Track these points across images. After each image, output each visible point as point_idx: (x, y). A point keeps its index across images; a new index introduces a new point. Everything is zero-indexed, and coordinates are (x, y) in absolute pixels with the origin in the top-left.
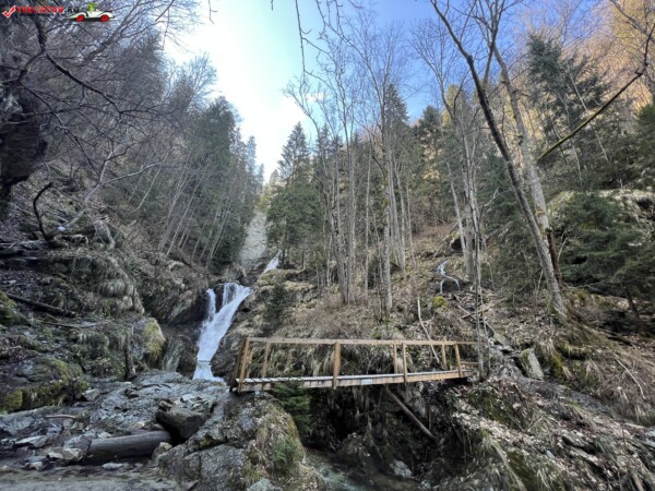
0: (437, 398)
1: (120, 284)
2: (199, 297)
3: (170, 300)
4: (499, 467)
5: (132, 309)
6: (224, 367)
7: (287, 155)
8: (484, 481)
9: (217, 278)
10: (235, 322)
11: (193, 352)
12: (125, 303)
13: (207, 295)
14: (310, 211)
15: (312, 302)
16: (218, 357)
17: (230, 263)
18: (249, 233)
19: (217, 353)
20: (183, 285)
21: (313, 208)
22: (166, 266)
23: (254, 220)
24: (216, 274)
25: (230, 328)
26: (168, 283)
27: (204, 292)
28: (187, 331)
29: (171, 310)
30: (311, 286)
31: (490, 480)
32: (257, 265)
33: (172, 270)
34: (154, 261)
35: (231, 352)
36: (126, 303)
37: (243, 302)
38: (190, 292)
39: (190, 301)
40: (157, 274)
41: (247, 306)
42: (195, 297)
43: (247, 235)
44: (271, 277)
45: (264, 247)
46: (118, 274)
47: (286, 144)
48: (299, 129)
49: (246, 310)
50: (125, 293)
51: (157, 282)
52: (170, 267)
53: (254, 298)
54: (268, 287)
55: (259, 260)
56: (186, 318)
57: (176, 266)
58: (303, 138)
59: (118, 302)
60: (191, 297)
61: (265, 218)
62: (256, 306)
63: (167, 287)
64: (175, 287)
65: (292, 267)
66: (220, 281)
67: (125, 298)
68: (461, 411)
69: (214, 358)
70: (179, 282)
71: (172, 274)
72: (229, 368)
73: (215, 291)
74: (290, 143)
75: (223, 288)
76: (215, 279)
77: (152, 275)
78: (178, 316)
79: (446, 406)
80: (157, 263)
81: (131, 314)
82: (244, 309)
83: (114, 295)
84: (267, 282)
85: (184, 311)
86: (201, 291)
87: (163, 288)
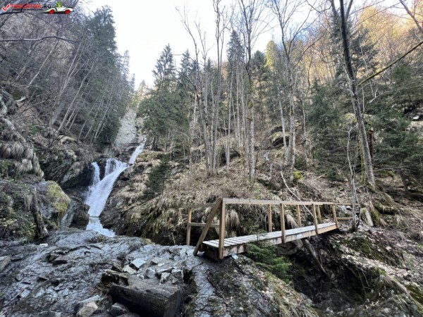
0: (323, 244)
1: (18, 146)
2: (86, 168)
3: (63, 168)
4: (404, 298)
5: (32, 172)
6: (112, 221)
7: (160, 67)
8: (394, 310)
9: (100, 155)
10: (116, 187)
11: (85, 209)
12: (24, 165)
13: (92, 167)
14: (175, 111)
15: (177, 175)
16: (105, 213)
17: (109, 144)
18: (123, 124)
19: (105, 210)
20: (75, 157)
21: (177, 109)
22: (59, 140)
23: (127, 115)
24: (99, 151)
25: (112, 192)
26: (62, 153)
27: (90, 164)
28: (75, 193)
29: (63, 176)
30: (177, 164)
31: (400, 308)
32: (128, 149)
33: (64, 143)
34: (46, 134)
35: (117, 210)
36: (26, 165)
37: (122, 174)
38: (78, 163)
39: (78, 170)
40: (50, 145)
41: (126, 176)
42: (83, 167)
43: (121, 126)
44: (146, 156)
45: (134, 136)
46: (15, 137)
47: (159, 58)
48: (168, 48)
49: (125, 179)
50: (24, 156)
51: (50, 152)
52: (62, 141)
53: (132, 170)
54: (144, 163)
55: (130, 145)
56: (74, 183)
57: (67, 140)
58: (171, 56)
59: (16, 164)
60: (79, 167)
61: (135, 115)
62: (133, 176)
63: (60, 156)
64: (67, 157)
65: (160, 150)
66: (102, 157)
67: (25, 161)
68: (347, 254)
69: (102, 215)
70: (71, 153)
71: (65, 147)
72: (116, 221)
73: (99, 164)
74: (162, 58)
75: (105, 162)
76: (98, 155)
77: (45, 145)
78: (67, 182)
79: (333, 250)
80: (49, 136)
81: (30, 176)
82: (123, 178)
83: (11, 157)
84: (142, 160)
85: (72, 178)
86: (87, 163)
87: (57, 157)
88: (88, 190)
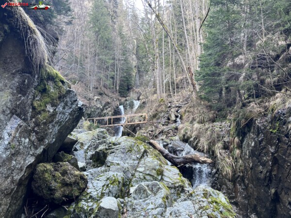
17: (132, 88)
26: (94, 107)
38: (109, 109)
39: (110, 113)
40: (90, 104)
51: (90, 107)
52: (95, 100)
57: (97, 99)
64: (98, 108)
66: (126, 100)
73: (124, 106)
76: (123, 99)
80: (90, 99)
86: (115, 108)
87: (93, 110)
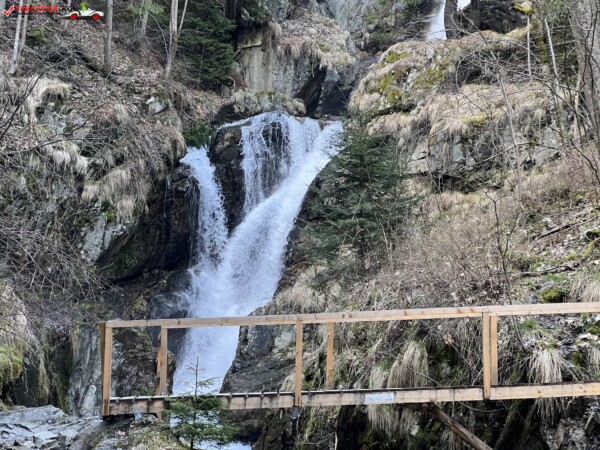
9: (217, 103)
13: (185, 175)
27: (173, 163)
33: (40, 111)
63: (32, 176)
66: (228, 113)
70: (65, 153)
75: (236, 139)
84: (385, 103)
85: (116, 240)
86: (159, 164)
88: (187, 285)
